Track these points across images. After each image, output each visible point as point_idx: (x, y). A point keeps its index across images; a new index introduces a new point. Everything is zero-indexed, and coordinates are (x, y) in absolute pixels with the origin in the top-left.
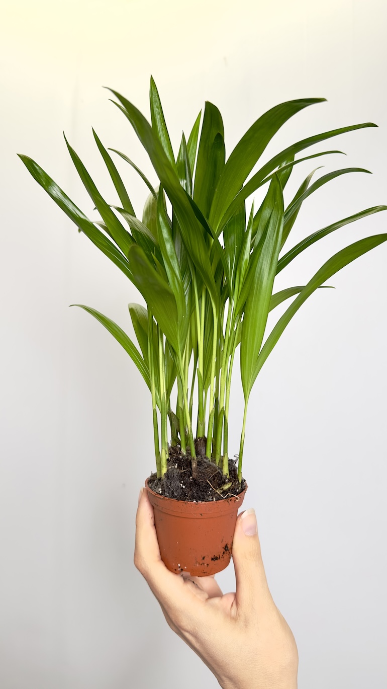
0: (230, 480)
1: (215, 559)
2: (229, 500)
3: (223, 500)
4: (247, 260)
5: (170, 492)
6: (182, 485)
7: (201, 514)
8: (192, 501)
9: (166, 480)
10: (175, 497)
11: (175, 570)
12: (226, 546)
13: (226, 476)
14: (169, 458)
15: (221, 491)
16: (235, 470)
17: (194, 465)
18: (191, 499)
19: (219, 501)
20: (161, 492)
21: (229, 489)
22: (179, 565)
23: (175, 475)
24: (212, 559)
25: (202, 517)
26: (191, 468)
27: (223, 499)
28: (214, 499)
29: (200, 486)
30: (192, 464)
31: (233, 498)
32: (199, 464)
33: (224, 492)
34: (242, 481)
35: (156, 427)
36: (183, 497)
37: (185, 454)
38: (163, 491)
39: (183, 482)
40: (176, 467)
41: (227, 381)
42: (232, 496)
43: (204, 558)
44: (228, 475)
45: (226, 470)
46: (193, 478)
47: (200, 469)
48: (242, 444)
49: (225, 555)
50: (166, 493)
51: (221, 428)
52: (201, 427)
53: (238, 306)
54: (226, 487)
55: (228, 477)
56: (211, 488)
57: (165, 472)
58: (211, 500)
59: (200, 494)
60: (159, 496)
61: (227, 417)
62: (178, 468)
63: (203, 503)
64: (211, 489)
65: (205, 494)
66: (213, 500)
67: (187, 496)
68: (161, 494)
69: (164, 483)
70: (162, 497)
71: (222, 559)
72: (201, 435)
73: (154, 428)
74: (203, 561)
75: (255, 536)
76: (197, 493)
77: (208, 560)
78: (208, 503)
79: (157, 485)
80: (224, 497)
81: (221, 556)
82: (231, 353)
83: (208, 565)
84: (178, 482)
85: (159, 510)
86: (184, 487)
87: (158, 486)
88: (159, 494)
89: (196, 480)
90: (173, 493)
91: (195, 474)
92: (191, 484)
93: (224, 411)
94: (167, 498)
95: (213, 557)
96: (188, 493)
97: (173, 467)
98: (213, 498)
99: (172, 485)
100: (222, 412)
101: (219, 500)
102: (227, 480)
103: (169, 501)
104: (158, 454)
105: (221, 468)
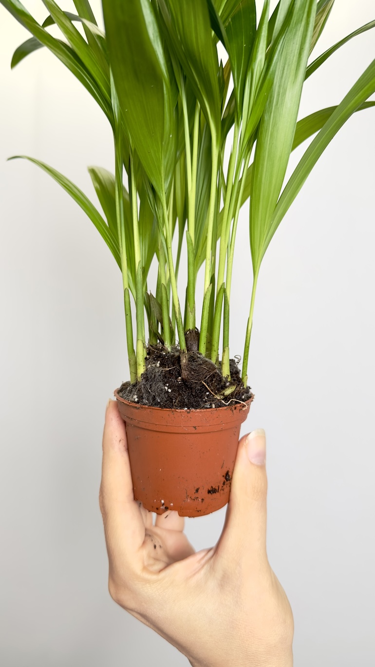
0: (231, 384)
1: (212, 491)
2: (233, 408)
3: (225, 408)
4: (261, 60)
5: (151, 398)
6: (166, 388)
7: (195, 427)
8: (182, 407)
9: (144, 382)
10: (157, 404)
11: (157, 509)
12: (227, 474)
13: (227, 378)
14: (147, 356)
15: (222, 397)
16: (237, 372)
17: (184, 361)
18: (180, 406)
19: (220, 408)
20: (136, 400)
21: (232, 394)
22: (163, 501)
23: (157, 375)
24: (209, 492)
25: (195, 431)
26: (180, 366)
27: (226, 406)
28: (214, 406)
29: (191, 388)
30: (181, 359)
31: (238, 405)
32: (192, 359)
33: (226, 398)
34: (247, 388)
35: (129, 315)
36: (169, 403)
37: (169, 350)
38: (141, 398)
39: (168, 385)
40: (158, 365)
41: (230, 246)
42: (237, 403)
43: (197, 491)
44: (230, 377)
45: (226, 371)
46: (182, 379)
47: (192, 365)
48: (249, 335)
49: (225, 487)
50: (144, 400)
51: (219, 314)
52: (190, 316)
53: (248, 129)
54: (228, 392)
55: (229, 380)
56: (208, 391)
57: (143, 372)
58: (208, 407)
59: (192, 401)
60: (134, 405)
61: (228, 297)
62: (160, 366)
63: (198, 410)
64: (208, 393)
65: (200, 400)
66: (211, 407)
67: (175, 403)
68: (138, 402)
69: (141, 386)
70: (138, 405)
71: (222, 491)
72: (191, 327)
73: (126, 315)
74: (197, 495)
75: (262, 467)
76: (188, 399)
77: (203, 493)
78: (205, 410)
79: (130, 392)
80: (227, 404)
81: (220, 488)
82: (234, 216)
83: (203, 500)
84: (161, 384)
85: (135, 426)
86: (170, 391)
87: (133, 393)
88: (135, 402)
89: (186, 381)
90: (154, 398)
91: (185, 374)
92: (179, 386)
93: (223, 290)
94: (147, 406)
95: (210, 489)
96: (176, 399)
97: (154, 365)
98: (211, 405)
99: (153, 388)
100: (222, 290)
101: (220, 406)
102: (228, 384)
103: (149, 410)
104: (132, 352)
105: (220, 369)
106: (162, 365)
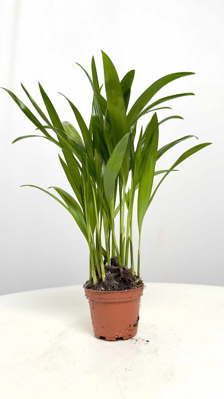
2: (142, 288)
5: (112, 288)
7: (130, 298)
8: (125, 290)
9: (107, 281)
10: (115, 289)
11: (114, 338)
12: (139, 317)
13: (134, 276)
17: (122, 270)
20: (104, 289)
22: (117, 334)
23: (112, 277)
24: (134, 326)
26: (120, 272)
28: (136, 287)
30: (121, 269)
32: (124, 269)
36: (119, 289)
39: (117, 281)
40: (110, 273)
43: (130, 326)
46: (122, 278)
47: (125, 271)
48: (139, 257)
50: (108, 289)
51: (128, 249)
52: (114, 251)
54: (137, 282)
57: (105, 277)
60: (104, 292)
64: (132, 283)
66: (135, 288)
70: (106, 292)
74: (130, 328)
77: (132, 326)
80: (139, 287)
81: (137, 324)
83: (132, 330)
84: (114, 281)
86: (118, 283)
87: (101, 287)
91: (122, 275)
92: (121, 281)
94: (110, 291)
97: (108, 273)
98: (135, 287)
99: (112, 283)
100: (129, 239)
102: (135, 278)
103: (112, 292)
106: (112, 273)
